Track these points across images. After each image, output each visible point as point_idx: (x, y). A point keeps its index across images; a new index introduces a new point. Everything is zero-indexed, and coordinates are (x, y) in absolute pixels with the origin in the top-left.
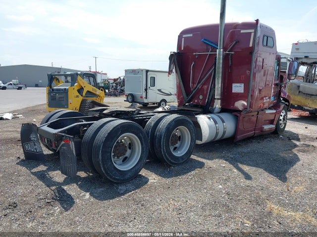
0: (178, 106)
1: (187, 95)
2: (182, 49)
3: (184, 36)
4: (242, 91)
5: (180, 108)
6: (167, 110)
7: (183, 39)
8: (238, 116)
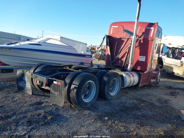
0: (106, 66)
1: (112, 60)
2: (111, 34)
3: (113, 27)
4: (144, 61)
5: (108, 67)
6: (100, 68)
7: (112, 28)
8: (141, 74)
